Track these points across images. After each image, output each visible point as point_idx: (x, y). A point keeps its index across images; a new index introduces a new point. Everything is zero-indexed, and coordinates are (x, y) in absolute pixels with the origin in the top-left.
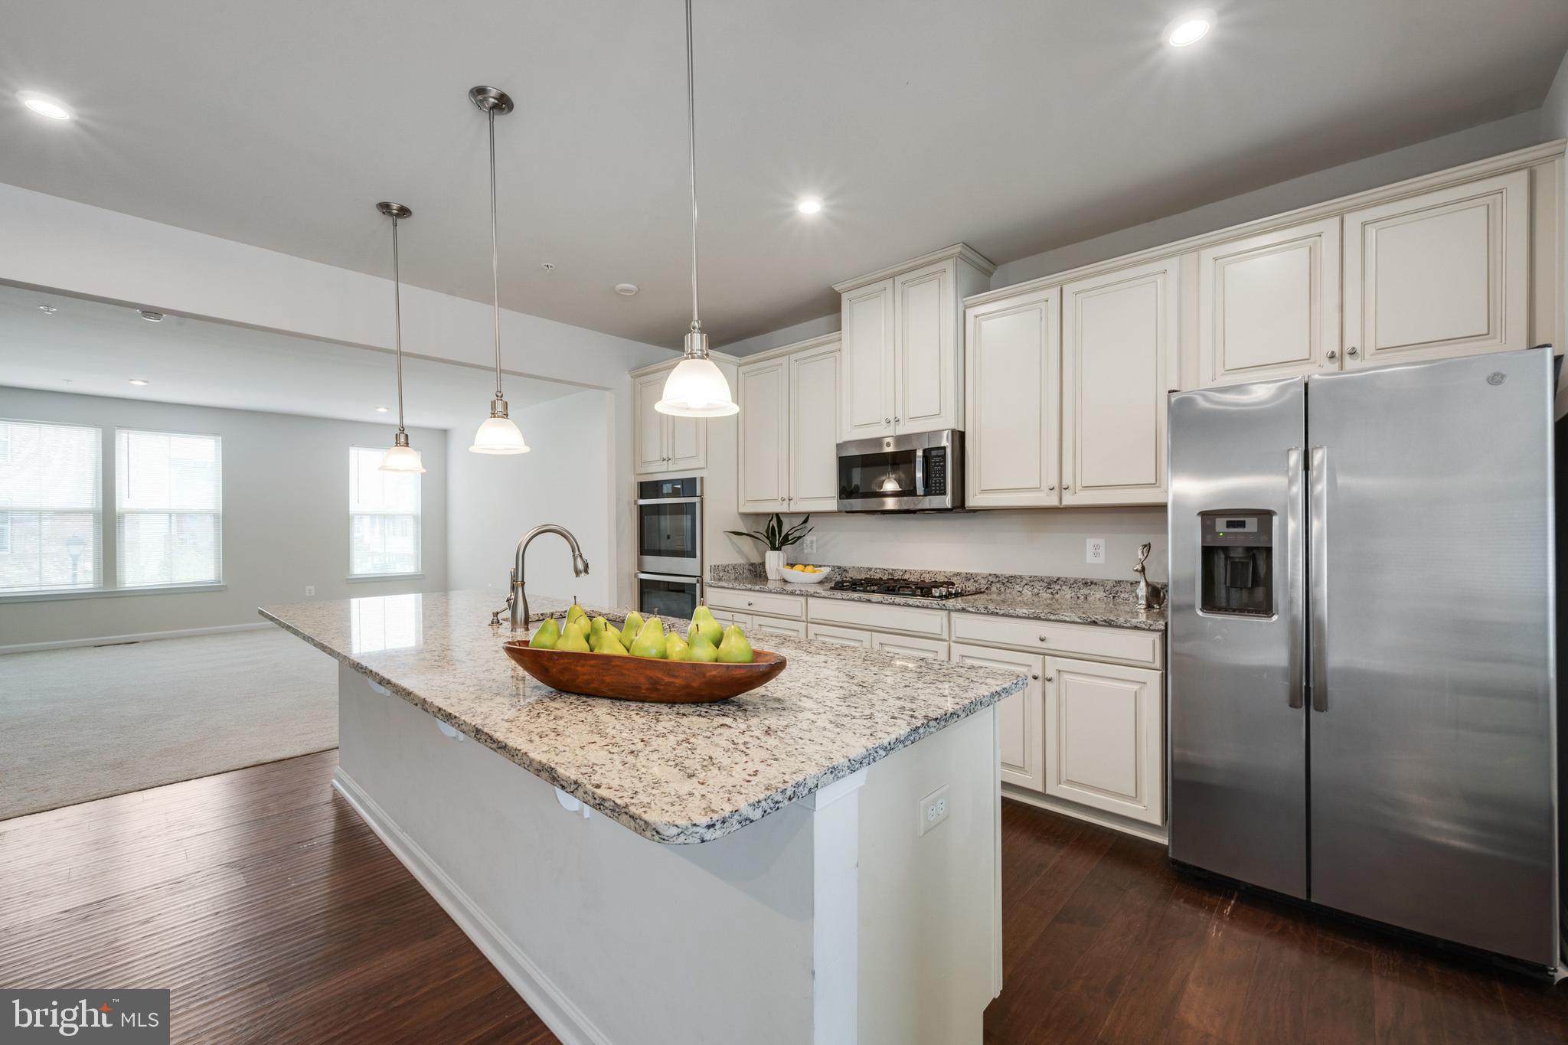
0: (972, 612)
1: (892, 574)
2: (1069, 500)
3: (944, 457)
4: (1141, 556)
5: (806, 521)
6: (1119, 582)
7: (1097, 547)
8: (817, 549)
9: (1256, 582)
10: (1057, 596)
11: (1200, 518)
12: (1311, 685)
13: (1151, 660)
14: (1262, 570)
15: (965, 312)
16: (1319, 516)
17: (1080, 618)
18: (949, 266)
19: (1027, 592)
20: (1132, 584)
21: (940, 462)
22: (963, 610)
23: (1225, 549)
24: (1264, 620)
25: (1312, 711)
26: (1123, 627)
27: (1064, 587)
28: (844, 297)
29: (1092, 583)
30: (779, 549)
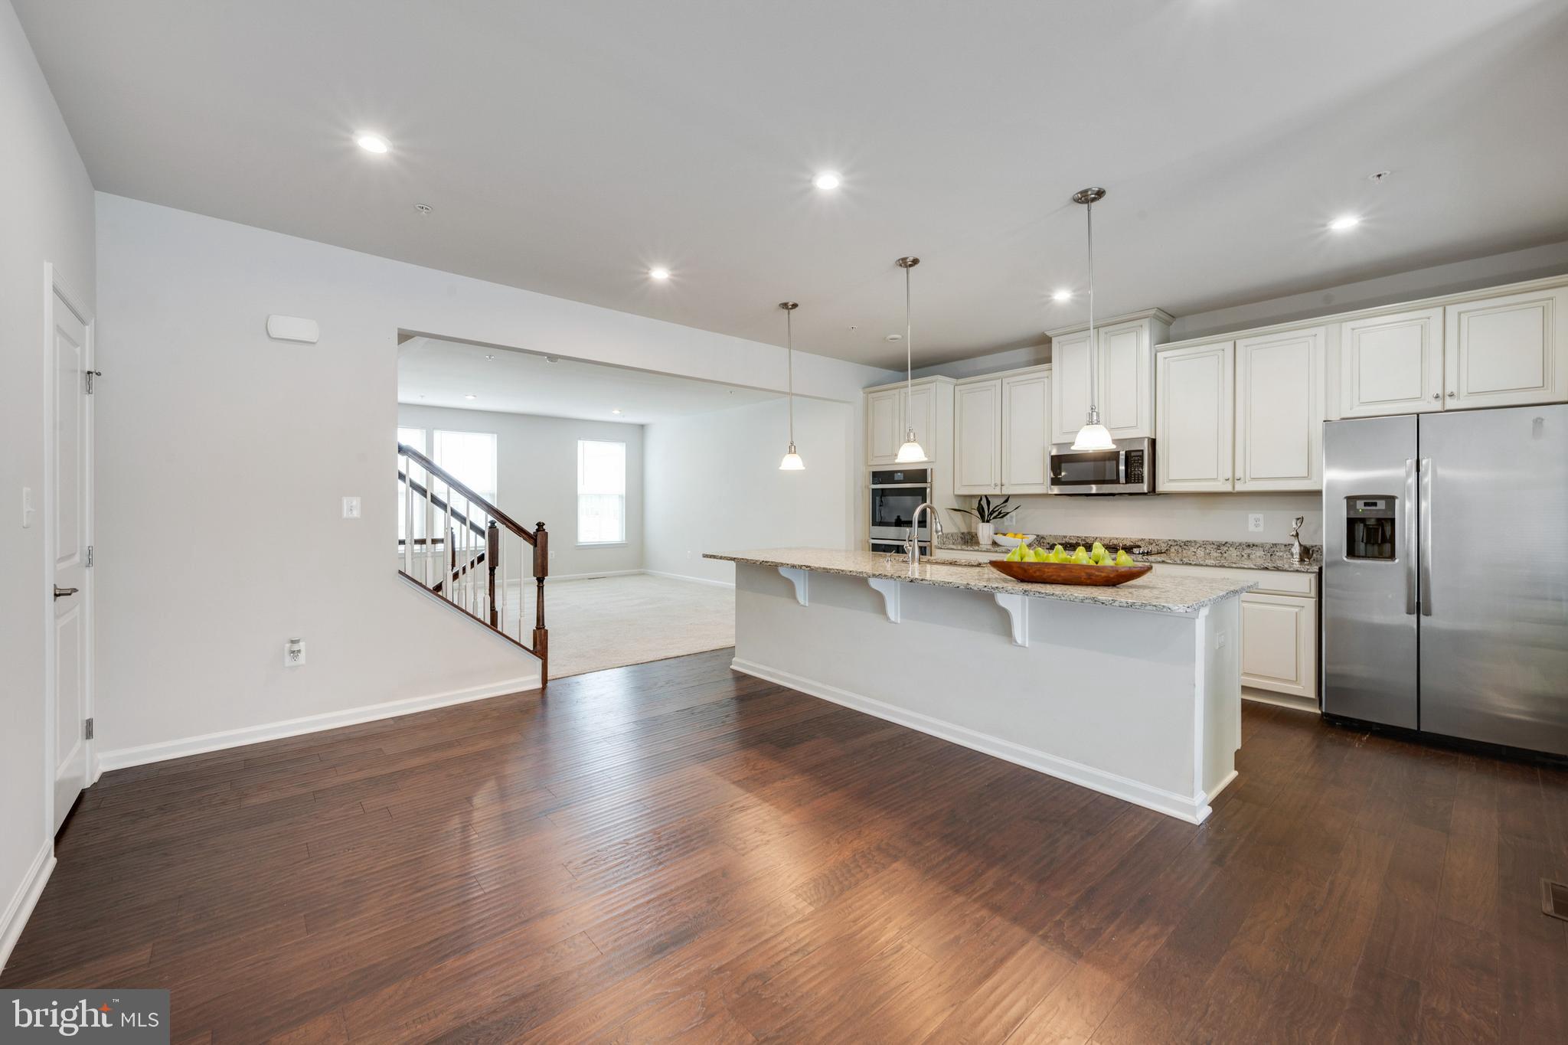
0: (1170, 563)
1: (1084, 540)
2: (1240, 487)
3: (1142, 457)
4: (1294, 526)
5: (1006, 501)
6: (1275, 544)
7: (1257, 520)
8: (1016, 522)
9: (1384, 540)
10: (1225, 555)
11: (1345, 500)
12: (1421, 601)
13: (1308, 591)
14: (1388, 533)
15: (1156, 355)
16: (1426, 499)
17: (1255, 565)
18: (1146, 323)
19: (1201, 553)
20: (1285, 545)
21: (1139, 460)
22: (1163, 562)
23: (1363, 520)
24: (1389, 563)
25: (1421, 616)
26: (1288, 571)
27: (1231, 548)
28: (1054, 340)
29: (1254, 545)
30: (988, 521)
